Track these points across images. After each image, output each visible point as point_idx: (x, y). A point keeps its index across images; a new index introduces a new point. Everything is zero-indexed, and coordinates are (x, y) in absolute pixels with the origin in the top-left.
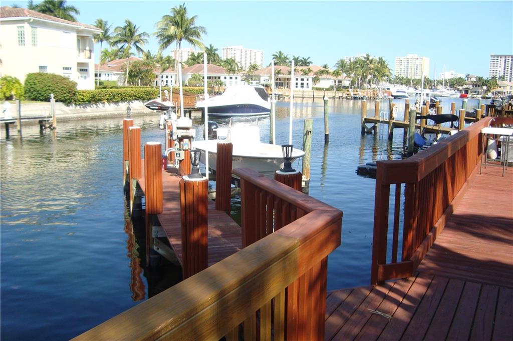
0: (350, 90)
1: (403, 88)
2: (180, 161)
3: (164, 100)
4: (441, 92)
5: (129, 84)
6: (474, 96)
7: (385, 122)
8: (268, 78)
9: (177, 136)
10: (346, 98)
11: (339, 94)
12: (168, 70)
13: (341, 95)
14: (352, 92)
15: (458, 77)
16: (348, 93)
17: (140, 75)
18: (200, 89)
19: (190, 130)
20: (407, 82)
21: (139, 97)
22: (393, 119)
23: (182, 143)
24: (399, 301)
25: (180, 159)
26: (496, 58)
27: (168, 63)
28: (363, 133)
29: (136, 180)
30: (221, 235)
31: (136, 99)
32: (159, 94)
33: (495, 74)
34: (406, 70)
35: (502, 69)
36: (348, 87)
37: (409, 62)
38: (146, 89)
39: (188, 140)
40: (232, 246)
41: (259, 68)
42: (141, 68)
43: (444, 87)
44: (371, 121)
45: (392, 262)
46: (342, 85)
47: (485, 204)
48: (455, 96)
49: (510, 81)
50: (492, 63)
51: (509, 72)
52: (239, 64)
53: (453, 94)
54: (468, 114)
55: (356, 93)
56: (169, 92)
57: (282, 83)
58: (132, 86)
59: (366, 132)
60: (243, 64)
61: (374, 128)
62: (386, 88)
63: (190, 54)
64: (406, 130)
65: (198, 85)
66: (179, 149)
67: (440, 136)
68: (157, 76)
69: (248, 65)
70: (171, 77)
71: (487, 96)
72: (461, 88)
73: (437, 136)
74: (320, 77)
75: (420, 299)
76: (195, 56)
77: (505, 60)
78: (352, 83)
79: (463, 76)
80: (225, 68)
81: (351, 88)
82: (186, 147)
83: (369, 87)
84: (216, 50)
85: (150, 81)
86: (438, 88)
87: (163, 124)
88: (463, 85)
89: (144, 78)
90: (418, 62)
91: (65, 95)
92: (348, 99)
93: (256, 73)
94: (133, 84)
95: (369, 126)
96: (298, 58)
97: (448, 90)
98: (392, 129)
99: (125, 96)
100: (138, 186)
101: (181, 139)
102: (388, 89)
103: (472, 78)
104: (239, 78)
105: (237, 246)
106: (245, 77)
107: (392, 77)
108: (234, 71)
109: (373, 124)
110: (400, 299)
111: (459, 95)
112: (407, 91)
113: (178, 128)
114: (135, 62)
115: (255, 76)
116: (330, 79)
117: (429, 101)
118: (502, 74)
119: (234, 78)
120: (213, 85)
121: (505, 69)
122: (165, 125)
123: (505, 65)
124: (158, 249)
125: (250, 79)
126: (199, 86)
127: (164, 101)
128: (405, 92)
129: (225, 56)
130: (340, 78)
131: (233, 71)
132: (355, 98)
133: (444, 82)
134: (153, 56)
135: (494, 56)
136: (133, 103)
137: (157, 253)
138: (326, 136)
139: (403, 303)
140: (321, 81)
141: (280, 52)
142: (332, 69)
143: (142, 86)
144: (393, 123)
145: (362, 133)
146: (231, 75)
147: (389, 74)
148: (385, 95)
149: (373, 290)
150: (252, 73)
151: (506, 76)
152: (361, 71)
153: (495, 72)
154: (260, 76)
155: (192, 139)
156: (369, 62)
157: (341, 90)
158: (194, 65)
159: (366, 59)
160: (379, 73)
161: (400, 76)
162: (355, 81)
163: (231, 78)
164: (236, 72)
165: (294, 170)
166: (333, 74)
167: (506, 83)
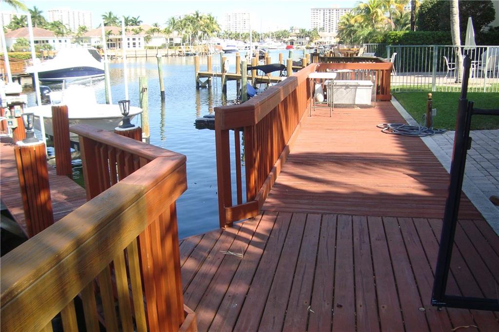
0: (182, 47)
1: (233, 42)
2: (14, 129)
4: (269, 44)
6: (299, 47)
7: (218, 76)
8: (99, 39)
9: (7, 103)
10: (179, 55)
11: (171, 52)
13: (173, 52)
14: (184, 49)
15: (283, 30)
16: (180, 50)
18: (27, 55)
19: (20, 96)
20: (236, 36)
22: (226, 72)
23: (13, 110)
24: (249, 239)
25: (13, 127)
26: (316, 11)
28: (198, 87)
30: (66, 199)
33: (316, 26)
34: (234, 25)
35: (321, 21)
36: (180, 44)
37: (237, 17)
39: (19, 106)
41: (89, 30)
43: (271, 39)
44: (205, 75)
45: (238, 204)
46: (174, 42)
47: (317, 142)
48: (282, 47)
49: (329, 32)
50: (313, 15)
51: (328, 24)
52: (67, 26)
53: (280, 46)
54: (294, 63)
55: (188, 49)
57: (114, 44)
59: (200, 87)
60: (72, 26)
61: (208, 82)
62: (216, 43)
63: (12, 17)
64: (239, 81)
65: (24, 50)
66: (11, 117)
67: (271, 85)
69: (77, 27)
71: (310, 46)
72: (286, 40)
73: (268, 85)
74: (152, 36)
75: (268, 235)
76: (18, 19)
77: (324, 13)
78: (184, 41)
79: (288, 29)
80: (53, 31)
81: (183, 45)
82: (18, 114)
83: (200, 43)
84: (40, 12)
86: (266, 41)
88: (288, 38)
90: (245, 17)
92: (181, 56)
93: (86, 34)
95: (203, 80)
96: (127, 18)
97: (275, 42)
98: (225, 81)
101: (11, 106)
102: (219, 44)
103: (296, 30)
104: (69, 41)
106: (75, 40)
107: (222, 32)
108: (62, 34)
110: (250, 237)
111: (285, 46)
112: (237, 45)
113: (7, 95)
115: (85, 38)
116: (162, 37)
117: (258, 53)
118: (322, 26)
119: (63, 41)
120: (41, 50)
121: (324, 21)
123: (324, 17)
125: (80, 42)
126: (26, 51)
128: (235, 46)
129: (51, 18)
130: (171, 36)
132: (187, 55)
133: (270, 35)
135: (314, 9)
138: (162, 93)
139: (253, 241)
140: (153, 39)
141: (110, 13)
142: (163, 27)
144: (226, 76)
146: (60, 38)
147: (219, 29)
148: (216, 50)
149: (222, 232)
150: (82, 35)
151: (325, 28)
152: (192, 28)
153: (316, 24)
154: (90, 38)
155: (24, 105)
156: (199, 19)
157: (173, 48)
158: (17, 29)
159: (196, 16)
160: (209, 29)
161: (229, 31)
162: (186, 38)
163: (60, 41)
164: (65, 35)
165: (134, 126)
166: (165, 32)
167: (326, 33)
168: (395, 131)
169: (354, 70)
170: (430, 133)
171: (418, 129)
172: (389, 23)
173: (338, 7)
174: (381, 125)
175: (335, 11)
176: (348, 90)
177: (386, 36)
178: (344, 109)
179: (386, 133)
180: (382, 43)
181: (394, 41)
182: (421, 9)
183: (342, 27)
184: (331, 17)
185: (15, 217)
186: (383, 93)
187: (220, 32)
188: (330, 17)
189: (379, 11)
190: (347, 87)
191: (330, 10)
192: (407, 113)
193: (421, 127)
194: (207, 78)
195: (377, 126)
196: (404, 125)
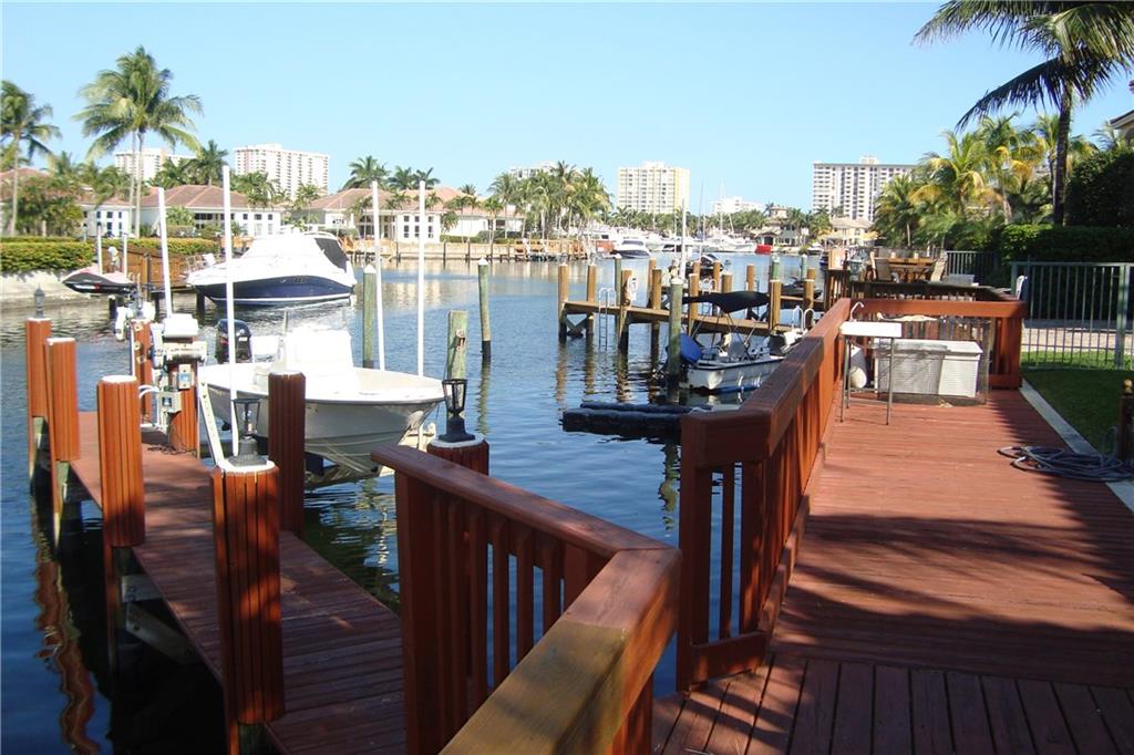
0: (525, 240)
1: (637, 234)
2: (172, 416)
3: (107, 269)
4: (717, 241)
5: (18, 232)
6: (786, 249)
7: (611, 311)
8: (341, 216)
9: (165, 357)
10: (516, 258)
11: (499, 250)
12: (113, 199)
13: (504, 252)
14: (527, 246)
15: (750, 209)
16: (520, 247)
17: (45, 211)
18: (190, 244)
19: (194, 343)
20: (643, 221)
21: (47, 264)
22: (628, 304)
23: (175, 373)
24: (748, 724)
25: (171, 411)
26: (824, 170)
27: (110, 184)
28: (563, 336)
29: (66, 465)
30: (294, 589)
31: (39, 268)
32: (96, 254)
33: (824, 203)
34: (641, 195)
35: (836, 193)
36: (519, 234)
37: (648, 178)
38: (63, 244)
39: (189, 366)
40: (324, 616)
41: (322, 195)
42: (47, 193)
43: (722, 231)
44: (579, 309)
45: (721, 638)
46: (507, 230)
47: (868, 487)
48: (747, 249)
49: (854, 218)
50: (817, 179)
51: (851, 199)
52: (274, 185)
53: (744, 246)
54: (785, 290)
55: (536, 247)
56: (120, 250)
58: (27, 237)
59: (569, 334)
60: (284, 185)
61: (587, 324)
62: (600, 235)
63: (162, 162)
64: (656, 326)
65: (182, 233)
66: (169, 389)
67: (729, 339)
68: (85, 213)
69: (295, 187)
70: (120, 216)
71: (810, 249)
72: (756, 232)
73: (723, 339)
74: (458, 213)
75: (792, 716)
76: (173, 167)
77: (843, 174)
78: (528, 226)
79: (761, 208)
80: (243, 195)
81: (526, 236)
82: (185, 383)
83: (564, 233)
84: (223, 153)
85: (69, 225)
86: (710, 234)
87: (122, 329)
88: (760, 228)
89: (54, 219)
90: (665, 178)
92: (520, 260)
93: (315, 204)
94: (28, 231)
95: (576, 319)
96: (407, 172)
97: (731, 236)
98: (626, 326)
99: (14, 260)
100: (73, 478)
101: (171, 366)
102: (605, 237)
103: (779, 212)
104: (277, 217)
105: (336, 615)
106: (289, 215)
107: (612, 211)
108: (265, 202)
109: (584, 317)
110: (750, 719)
111: (754, 247)
112: (645, 241)
113: (166, 340)
114: (33, 180)
115: (313, 211)
116: (481, 217)
117: (699, 261)
118: (837, 204)
119: (265, 216)
120: (217, 233)
121: (842, 193)
122: (127, 333)
123: (843, 184)
124: (137, 629)
125: (301, 220)
126: (185, 237)
127: (108, 272)
128: (641, 243)
129: (242, 167)
130: (501, 215)
131: (262, 200)
132: (535, 259)
133: (721, 221)
134: (75, 167)
135: (820, 166)
136: (32, 276)
137: (133, 639)
138: (485, 346)
139: (758, 729)
140: (459, 222)
141: (369, 160)
142: (482, 195)
143: (51, 237)
144: (628, 312)
145: (560, 336)
146: (259, 210)
147: (607, 204)
148: (601, 249)
149: (685, 704)
150: (305, 204)
151: (845, 208)
152: (548, 198)
153: (823, 198)
154: (324, 213)
155: (199, 364)
156: (564, 179)
157: (504, 242)
158: (171, 187)
159: (556, 174)
160: (585, 203)
161: (628, 208)
162: (533, 222)
163: (258, 217)
164: (270, 203)
165: (473, 438)
166: (487, 205)
167: (847, 221)
168: (1043, 466)
169: (938, 317)
170: (1129, 474)
171: (1098, 464)
172: (996, 202)
173: (876, 162)
174: (1007, 449)
175: (867, 172)
176: (922, 362)
177: (997, 234)
178: (915, 407)
179: (1023, 470)
180: (986, 249)
181: (1016, 248)
182: (1078, 174)
183: (887, 207)
184: (859, 185)
185: (182, 624)
186: (1003, 372)
187: (610, 209)
188: (856, 184)
189: (976, 177)
190: (922, 354)
191: (856, 169)
192: (1065, 422)
193: (1105, 459)
194: (585, 316)
195: (999, 452)
196: (1063, 450)
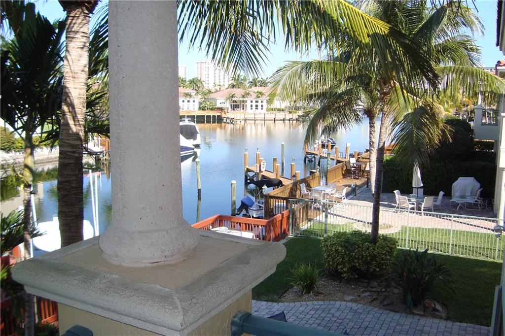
13: (291, 117)
22: (262, 172)
28: (246, 180)
57: (238, 105)
59: (249, 179)
91: (4, 144)
93: (213, 96)
95: (251, 174)
104: (197, 101)
109: (254, 173)
115: (211, 99)
131: (189, 95)
138: (199, 190)
144: (262, 175)
150: (208, 96)
154: (216, 99)
163: (189, 101)
